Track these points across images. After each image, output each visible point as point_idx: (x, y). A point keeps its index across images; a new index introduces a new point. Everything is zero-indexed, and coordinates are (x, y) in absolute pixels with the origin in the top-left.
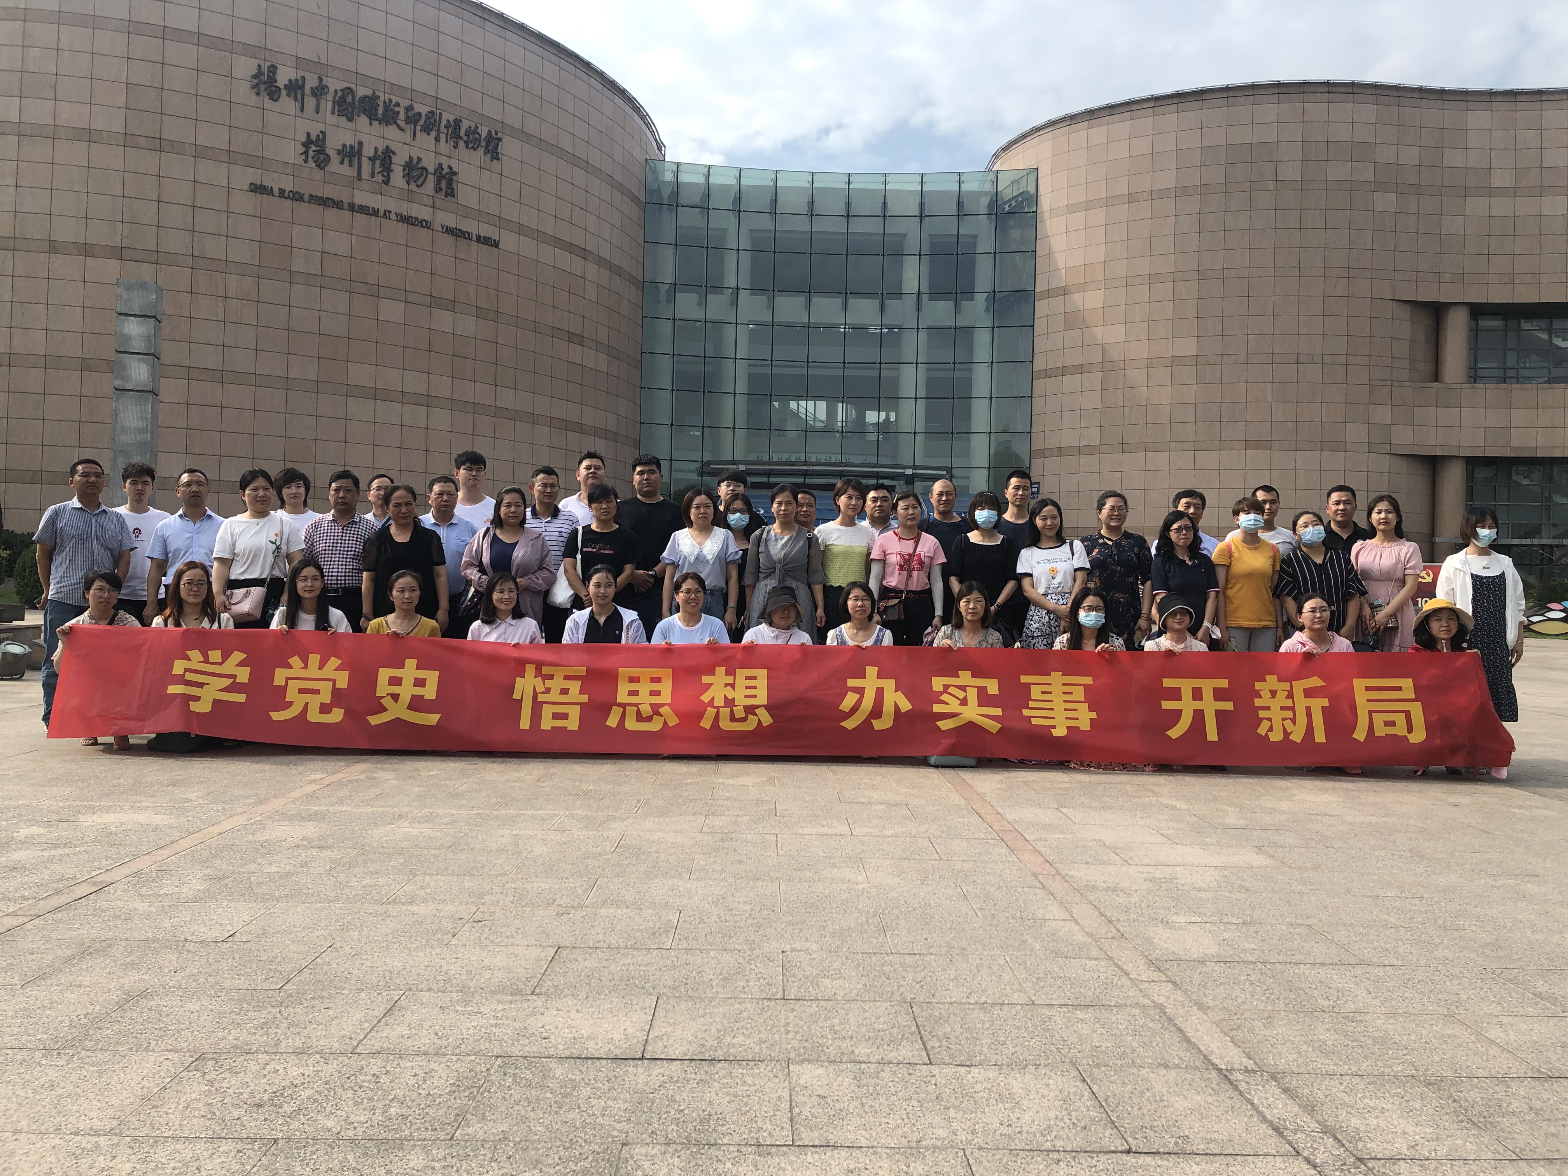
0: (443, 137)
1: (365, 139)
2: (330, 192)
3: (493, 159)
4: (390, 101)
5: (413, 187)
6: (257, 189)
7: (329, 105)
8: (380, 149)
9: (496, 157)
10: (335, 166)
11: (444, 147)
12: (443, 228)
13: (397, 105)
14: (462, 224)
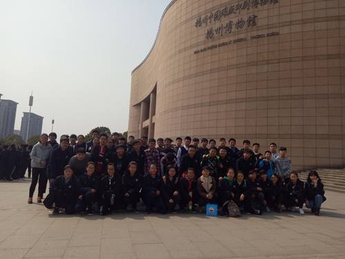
1: (223, 23)
2: (213, 44)
4: (231, 6)
5: (240, 29)
6: (196, 52)
7: (213, 19)
8: (228, 23)
9: (276, 2)
10: (215, 35)
11: (251, 10)
12: (251, 38)
13: (234, 6)
14: (260, 33)
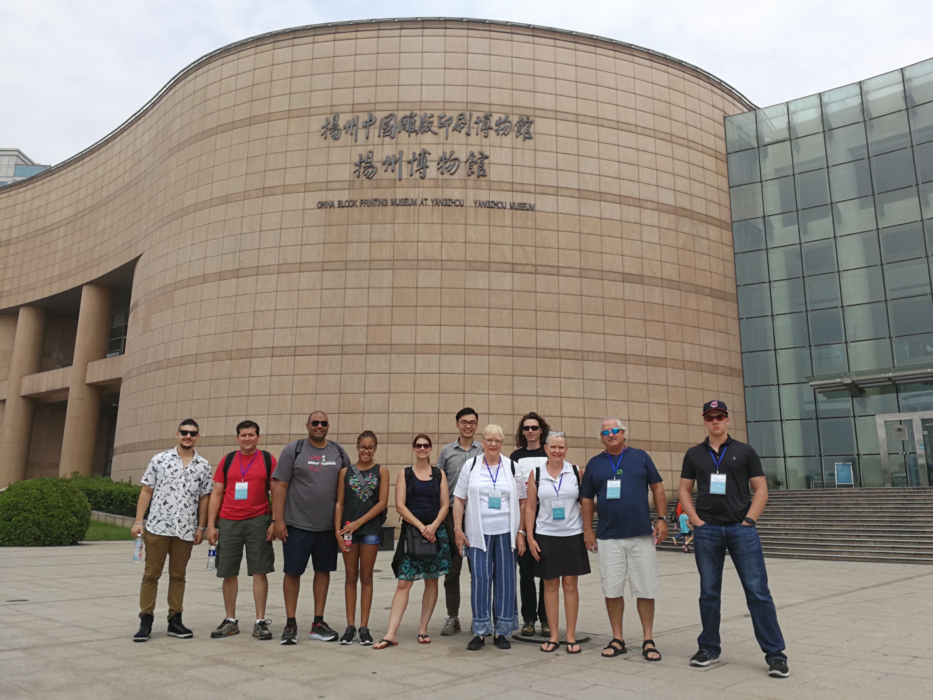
0: (473, 132)
1: (404, 148)
2: (377, 194)
3: (525, 138)
4: (426, 115)
5: (447, 176)
6: (322, 205)
7: (377, 131)
8: (418, 153)
9: (528, 137)
10: (381, 173)
11: (474, 138)
12: (476, 204)
13: (432, 116)
14: (495, 197)
